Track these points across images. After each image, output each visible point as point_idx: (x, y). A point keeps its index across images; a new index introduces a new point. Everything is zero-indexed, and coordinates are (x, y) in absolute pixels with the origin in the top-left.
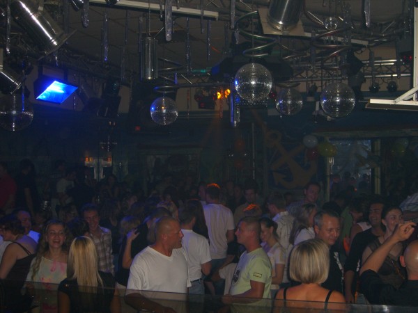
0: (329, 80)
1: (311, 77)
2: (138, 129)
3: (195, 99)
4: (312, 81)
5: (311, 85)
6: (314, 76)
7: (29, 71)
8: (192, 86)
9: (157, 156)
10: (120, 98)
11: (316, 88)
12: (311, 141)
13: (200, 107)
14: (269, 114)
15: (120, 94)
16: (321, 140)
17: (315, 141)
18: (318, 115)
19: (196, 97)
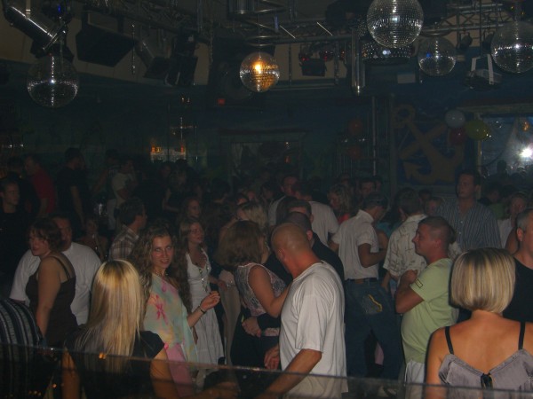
0: (489, 28)
1: (463, 25)
2: (221, 101)
3: (300, 59)
4: (464, 30)
5: (462, 36)
6: (468, 23)
7: (68, 19)
8: (295, 42)
9: (245, 144)
10: (196, 59)
11: (470, 40)
12: (455, 118)
13: (305, 73)
14: (399, 82)
15: (197, 53)
16: (469, 117)
17: (462, 119)
18: (476, 77)
19: (301, 56)
